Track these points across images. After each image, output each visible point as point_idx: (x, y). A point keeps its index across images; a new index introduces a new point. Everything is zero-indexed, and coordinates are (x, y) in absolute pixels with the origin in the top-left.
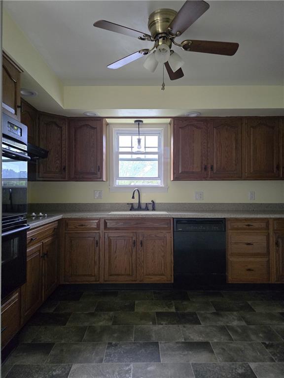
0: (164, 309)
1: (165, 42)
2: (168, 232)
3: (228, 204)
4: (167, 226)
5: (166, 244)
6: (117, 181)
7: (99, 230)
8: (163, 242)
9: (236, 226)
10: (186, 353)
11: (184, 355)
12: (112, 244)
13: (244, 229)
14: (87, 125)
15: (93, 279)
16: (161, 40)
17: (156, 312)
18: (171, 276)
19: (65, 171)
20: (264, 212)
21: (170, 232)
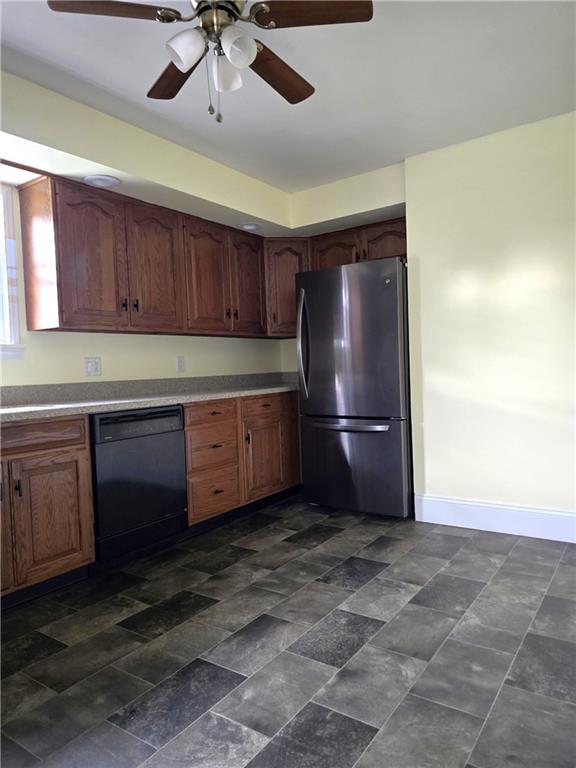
0: (124, 612)
2: (78, 449)
4: (77, 435)
5: (78, 478)
8: (71, 473)
9: (197, 418)
11: (262, 648)
13: (208, 421)
17: (118, 624)
18: (91, 546)
21: (85, 448)
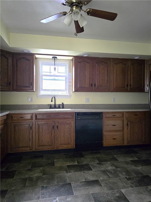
0: (71, 163)
1: (77, 8)
2: (72, 120)
3: (102, 105)
4: (72, 117)
5: (71, 127)
6: (42, 92)
7: (32, 120)
8: (69, 126)
9: (108, 116)
10: (87, 187)
11: (86, 189)
12: (40, 128)
13: (111, 118)
14: (24, 58)
15: (28, 149)
16: (74, 7)
17: (67, 165)
18: (74, 144)
19: (10, 85)
20: (120, 108)
21: (73, 120)
